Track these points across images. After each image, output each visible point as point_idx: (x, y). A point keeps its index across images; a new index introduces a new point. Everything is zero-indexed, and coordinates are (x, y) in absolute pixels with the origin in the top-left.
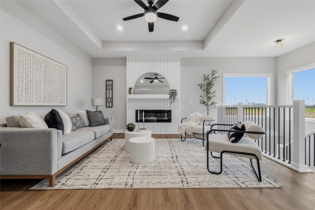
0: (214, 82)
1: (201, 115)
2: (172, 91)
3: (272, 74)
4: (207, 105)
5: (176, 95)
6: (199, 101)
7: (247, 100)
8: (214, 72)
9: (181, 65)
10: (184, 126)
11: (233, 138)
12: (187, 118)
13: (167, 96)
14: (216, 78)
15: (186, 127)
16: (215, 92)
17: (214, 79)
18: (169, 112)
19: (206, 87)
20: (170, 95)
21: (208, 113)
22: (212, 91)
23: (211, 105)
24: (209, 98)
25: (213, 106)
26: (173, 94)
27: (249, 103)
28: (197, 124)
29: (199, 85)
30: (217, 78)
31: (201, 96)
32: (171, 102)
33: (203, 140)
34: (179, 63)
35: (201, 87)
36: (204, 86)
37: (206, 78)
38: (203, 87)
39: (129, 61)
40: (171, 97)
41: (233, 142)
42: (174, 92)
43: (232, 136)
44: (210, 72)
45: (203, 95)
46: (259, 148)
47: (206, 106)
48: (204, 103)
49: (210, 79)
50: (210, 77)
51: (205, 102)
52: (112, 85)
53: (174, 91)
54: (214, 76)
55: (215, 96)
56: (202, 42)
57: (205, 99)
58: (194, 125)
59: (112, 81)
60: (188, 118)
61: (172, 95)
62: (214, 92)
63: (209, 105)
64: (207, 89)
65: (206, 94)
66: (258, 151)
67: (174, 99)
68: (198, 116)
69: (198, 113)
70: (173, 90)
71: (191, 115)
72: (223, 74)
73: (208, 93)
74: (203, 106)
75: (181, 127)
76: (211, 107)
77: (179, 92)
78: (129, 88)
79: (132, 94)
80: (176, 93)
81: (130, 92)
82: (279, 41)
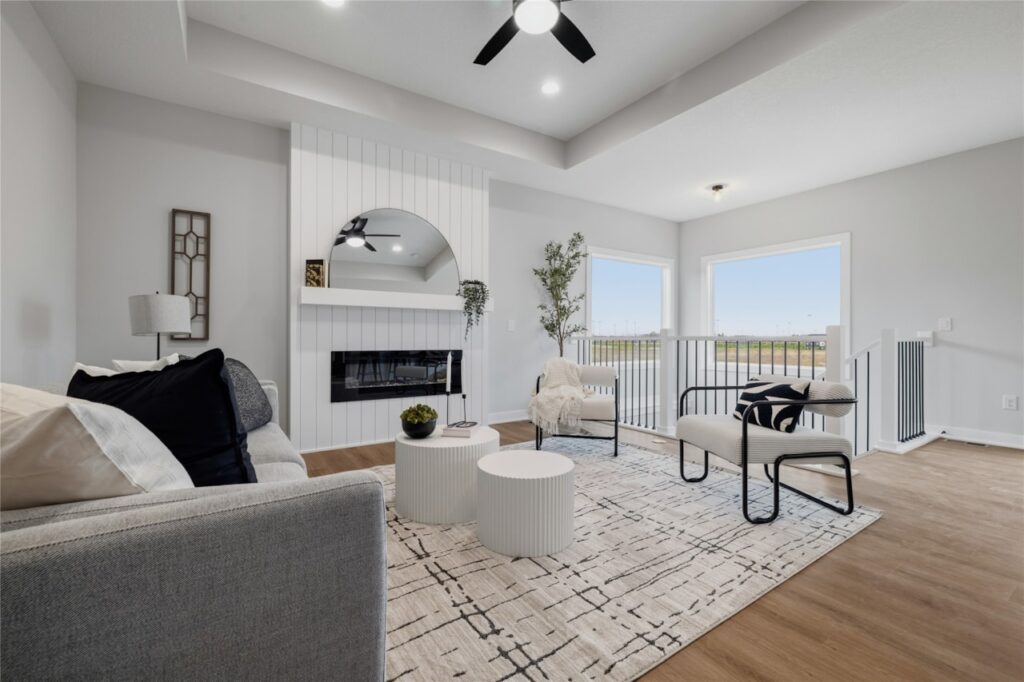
0: (575, 267)
2: (472, 286)
3: (673, 261)
5: (484, 300)
6: (539, 320)
8: (577, 239)
9: (492, 203)
10: (552, 401)
11: (788, 421)
12: (544, 376)
14: (580, 255)
16: (580, 297)
17: (576, 260)
20: (465, 300)
23: (570, 334)
24: (563, 312)
26: (475, 296)
29: (538, 273)
30: (582, 258)
31: (542, 307)
34: (486, 194)
35: (544, 281)
37: (554, 253)
38: (548, 282)
39: (301, 148)
40: (468, 306)
42: (476, 291)
43: (782, 416)
44: (565, 238)
45: (547, 304)
48: (550, 325)
49: (565, 259)
51: (552, 322)
52: (207, 238)
54: (576, 252)
55: (579, 307)
56: (563, 146)
59: (207, 217)
61: (474, 300)
67: (479, 312)
70: (475, 282)
72: (588, 247)
77: (491, 290)
78: (309, 262)
79: (323, 286)
80: (483, 293)
81: (313, 279)
82: (717, 188)
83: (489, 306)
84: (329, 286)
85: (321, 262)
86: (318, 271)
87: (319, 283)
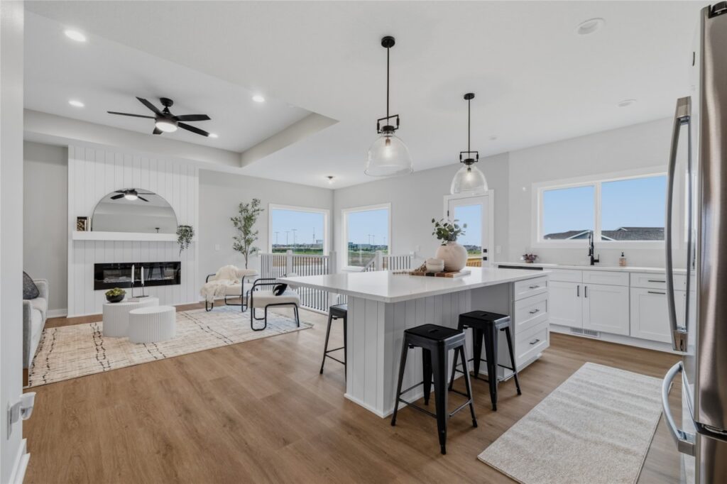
0: (257, 216)
1: (237, 269)
2: (184, 228)
3: (329, 211)
4: (245, 252)
5: (191, 236)
6: (232, 245)
7: (314, 235)
8: (255, 202)
9: (201, 182)
10: (212, 287)
11: (277, 291)
12: (215, 275)
13: (175, 237)
14: (258, 210)
15: (215, 287)
16: (257, 233)
17: (256, 213)
18: (176, 265)
19: (243, 222)
20: (179, 236)
21: (246, 265)
22: (253, 229)
23: (251, 252)
24: (248, 242)
25: (254, 253)
26: (185, 233)
27: (317, 241)
28: (232, 282)
29: (232, 219)
30: (260, 212)
31: (235, 238)
32: (182, 247)
33: (242, 305)
34: (197, 179)
35: (236, 224)
36: (240, 221)
37: (243, 209)
38: (239, 224)
40: (181, 238)
41: (277, 295)
42: (187, 231)
43: (276, 289)
44: (250, 201)
45: (238, 236)
46: (299, 297)
47: (243, 253)
48: (240, 249)
49: (250, 212)
50: (250, 208)
51: (241, 247)
53: (188, 229)
54: (256, 208)
55: (257, 238)
56: (239, 156)
57: (243, 243)
58: (228, 284)
60: (217, 273)
61: (185, 236)
62: (255, 232)
63: (249, 253)
64: (245, 226)
65: (243, 236)
66: (297, 300)
67: (188, 242)
68: (233, 270)
69: (232, 267)
70: (186, 227)
71: (221, 269)
72: (270, 205)
73: (246, 232)
74: (239, 254)
75: (206, 290)
76: (251, 255)
77: (196, 230)
78: (78, 218)
79: (87, 230)
80: (191, 231)
81: (81, 227)
82: (331, 177)
83: (195, 239)
84: (91, 230)
85: (85, 218)
86: (83, 223)
87: (84, 229)
